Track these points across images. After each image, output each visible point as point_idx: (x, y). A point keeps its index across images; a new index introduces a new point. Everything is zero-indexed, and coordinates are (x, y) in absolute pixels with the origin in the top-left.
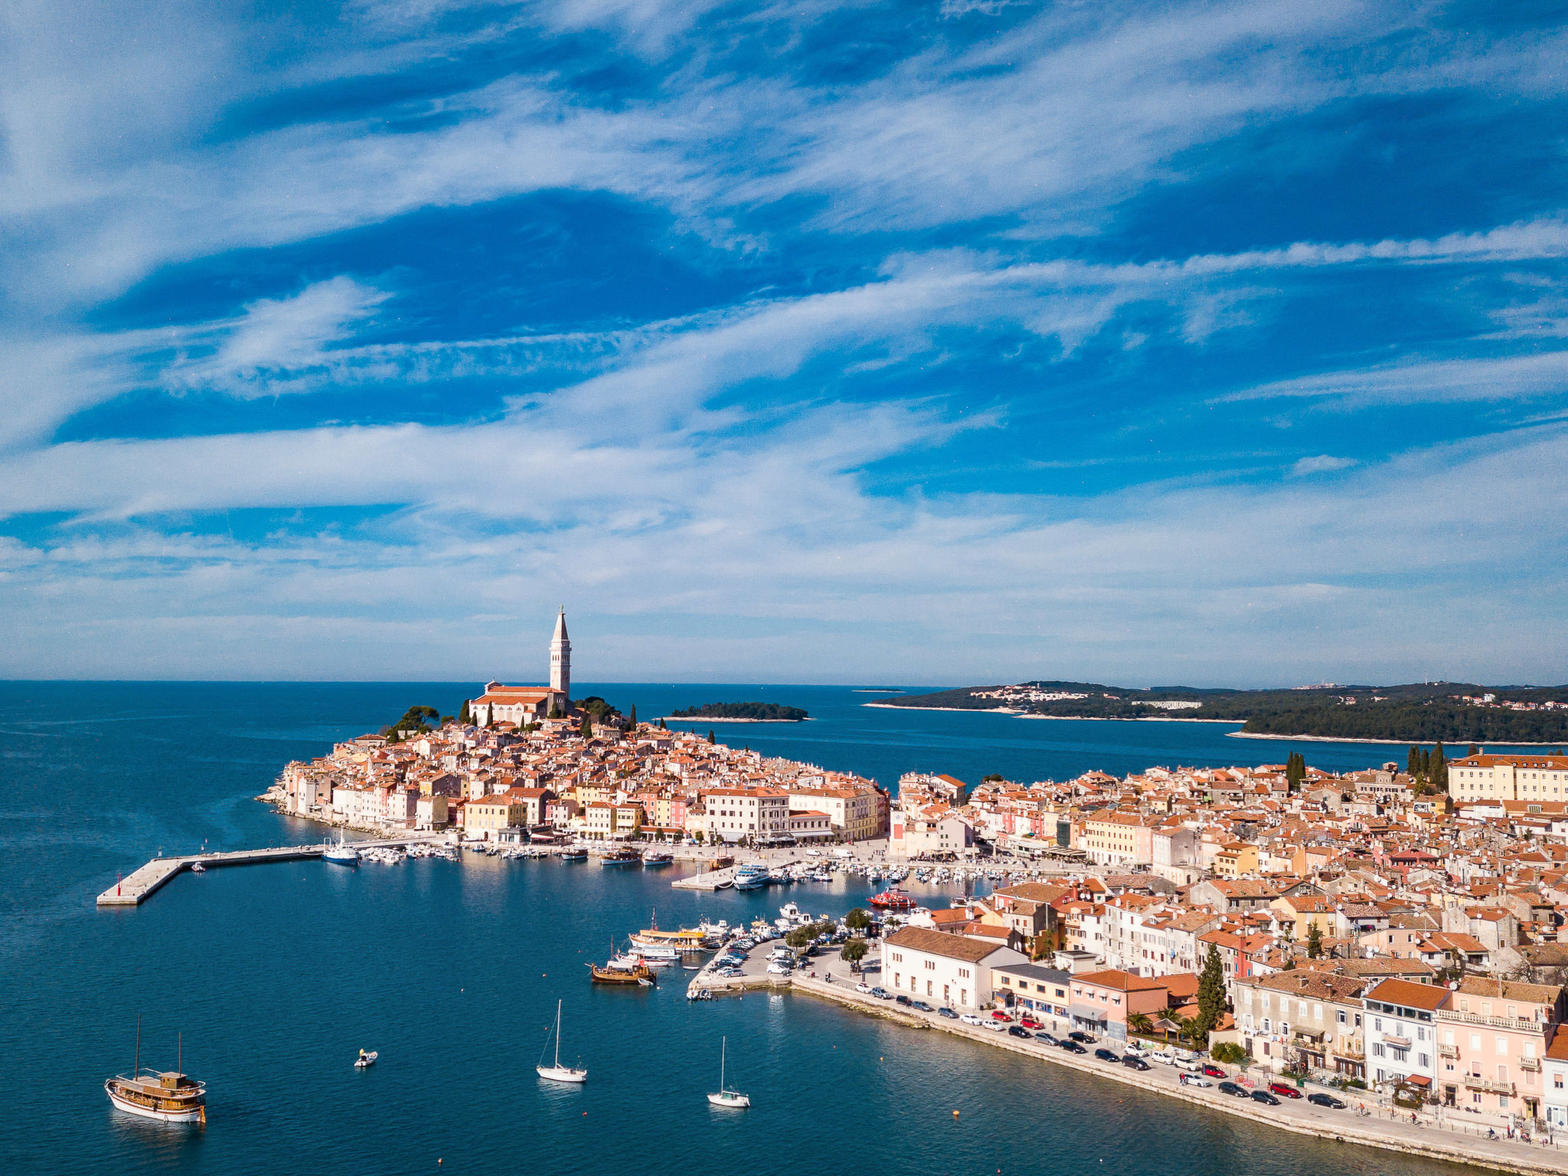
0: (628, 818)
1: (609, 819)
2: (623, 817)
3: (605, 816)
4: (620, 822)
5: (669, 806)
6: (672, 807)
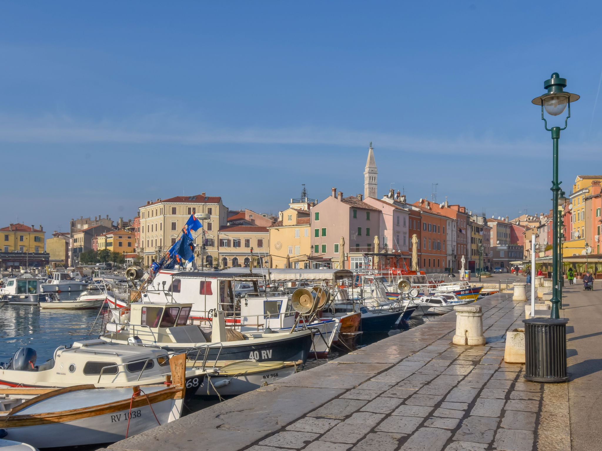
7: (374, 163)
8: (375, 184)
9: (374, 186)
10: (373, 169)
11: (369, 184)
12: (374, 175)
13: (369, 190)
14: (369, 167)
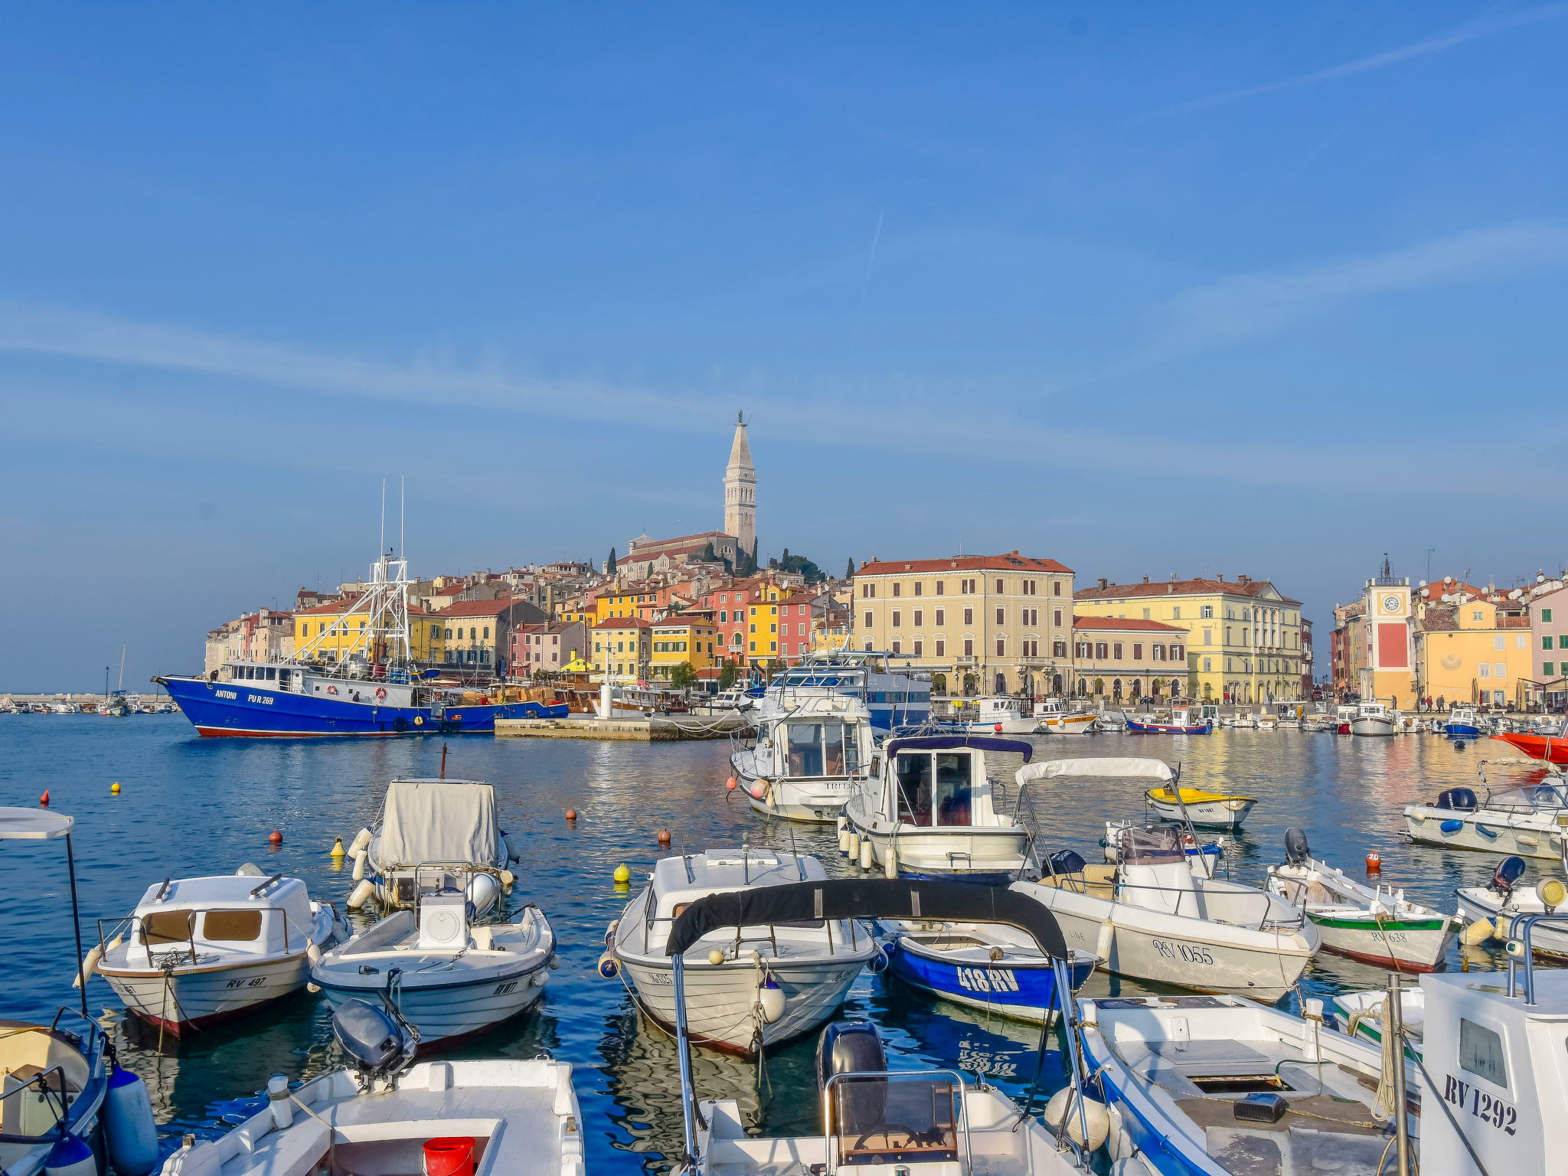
0: (676, 647)
1: (635, 654)
2: (665, 647)
3: (627, 647)
4: (659, 659)
5: (775, 619)
6: (781, 620)
7: (749, 458)
8: (752, 506)
9: (749, 510)
10: (747, 472)
11: (740, 505)
12: (749, 486)
13: (741, 519)
14: (740, 468)
